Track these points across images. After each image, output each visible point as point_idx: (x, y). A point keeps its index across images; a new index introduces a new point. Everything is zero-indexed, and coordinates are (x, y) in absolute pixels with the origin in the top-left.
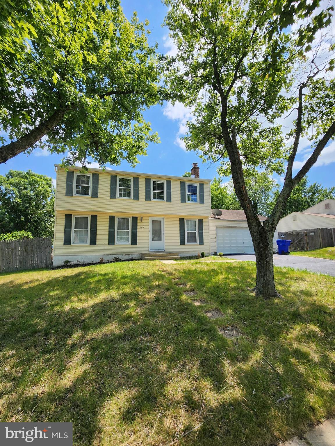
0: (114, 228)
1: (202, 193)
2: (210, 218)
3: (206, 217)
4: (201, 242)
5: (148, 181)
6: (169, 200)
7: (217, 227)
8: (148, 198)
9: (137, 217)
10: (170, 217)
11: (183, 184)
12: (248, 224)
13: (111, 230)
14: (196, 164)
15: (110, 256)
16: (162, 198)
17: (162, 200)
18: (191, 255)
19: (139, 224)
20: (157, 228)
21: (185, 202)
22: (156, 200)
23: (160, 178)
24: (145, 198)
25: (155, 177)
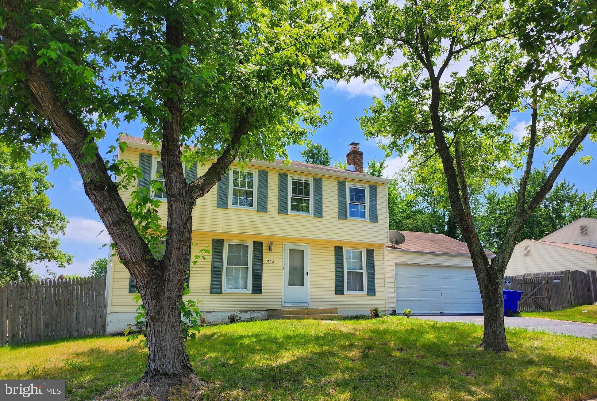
0: (221, 262)
1: (373, 203)
2: (385, 248)
3: (380, 246)
4: (372, 291)
5: (283, 177)
6: (319, 213)
7: (396, 264)
8: (283, 209)
9: (261, 243)
10: (317, 244)
11: (342, 185)
13: (216, 265)
14: (357, 144)
15: (213, 314)
16: (307, 210)
17: (306, 214)
18: (359, 313)
19: (266, 256)
20: (297, 264)
21: (345, 218)
22: (296, 213)
23: (303, 173)
24: (277, 208)
25: (295, 172)
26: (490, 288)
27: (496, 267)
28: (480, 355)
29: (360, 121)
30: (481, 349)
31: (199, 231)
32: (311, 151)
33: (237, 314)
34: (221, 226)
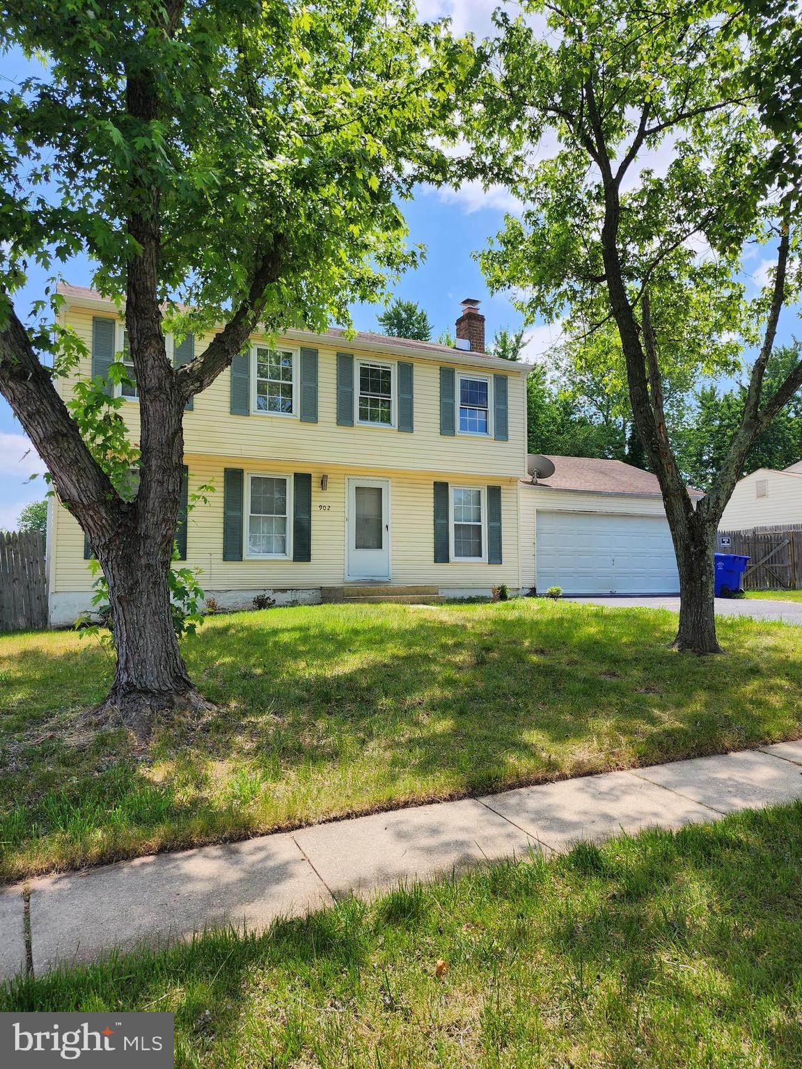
0: (241, 509)
1: (501, 407)
2: (520, 484)
3: (511, 481)
4: (496, 556)
5: (344, 361)
6: (407, 424)
7: (538, 512)
8: (344, 417)
9: (308, 477)
10: (407, 479)
11: (447, 374)
12: (666, 507)
13: (231, 513)
14: (475, 302)
15: (229, 594)
16: (386, 419)
17: (384, 426)
18: (474, 594)
19: (318, 498)
20: (370, 511)
21: (453, 434)
22: (368, 424)
23: (380, 354)
24: (335, 416)
25: (366, 351)
26: (692, 549)
27: (704, 515)
28: (671, 660)
29: (480, 259)
30: (675, 649)
31: (200, 455)
32: (398, 315)
33: (269, 594)
34: (239, 447)
